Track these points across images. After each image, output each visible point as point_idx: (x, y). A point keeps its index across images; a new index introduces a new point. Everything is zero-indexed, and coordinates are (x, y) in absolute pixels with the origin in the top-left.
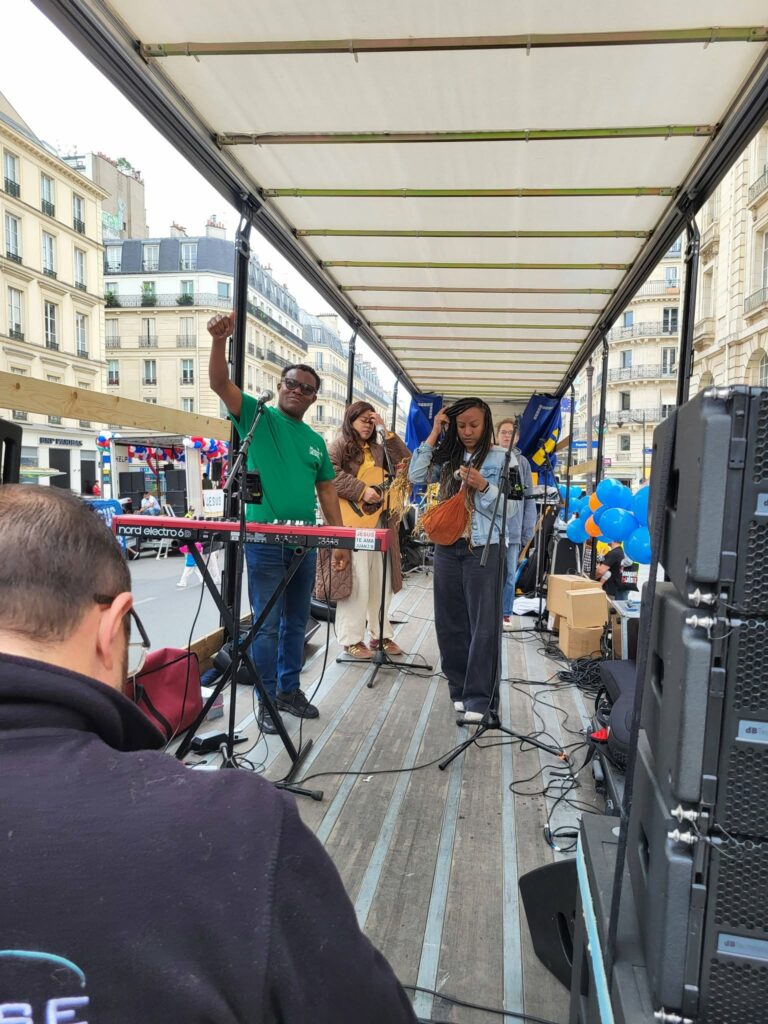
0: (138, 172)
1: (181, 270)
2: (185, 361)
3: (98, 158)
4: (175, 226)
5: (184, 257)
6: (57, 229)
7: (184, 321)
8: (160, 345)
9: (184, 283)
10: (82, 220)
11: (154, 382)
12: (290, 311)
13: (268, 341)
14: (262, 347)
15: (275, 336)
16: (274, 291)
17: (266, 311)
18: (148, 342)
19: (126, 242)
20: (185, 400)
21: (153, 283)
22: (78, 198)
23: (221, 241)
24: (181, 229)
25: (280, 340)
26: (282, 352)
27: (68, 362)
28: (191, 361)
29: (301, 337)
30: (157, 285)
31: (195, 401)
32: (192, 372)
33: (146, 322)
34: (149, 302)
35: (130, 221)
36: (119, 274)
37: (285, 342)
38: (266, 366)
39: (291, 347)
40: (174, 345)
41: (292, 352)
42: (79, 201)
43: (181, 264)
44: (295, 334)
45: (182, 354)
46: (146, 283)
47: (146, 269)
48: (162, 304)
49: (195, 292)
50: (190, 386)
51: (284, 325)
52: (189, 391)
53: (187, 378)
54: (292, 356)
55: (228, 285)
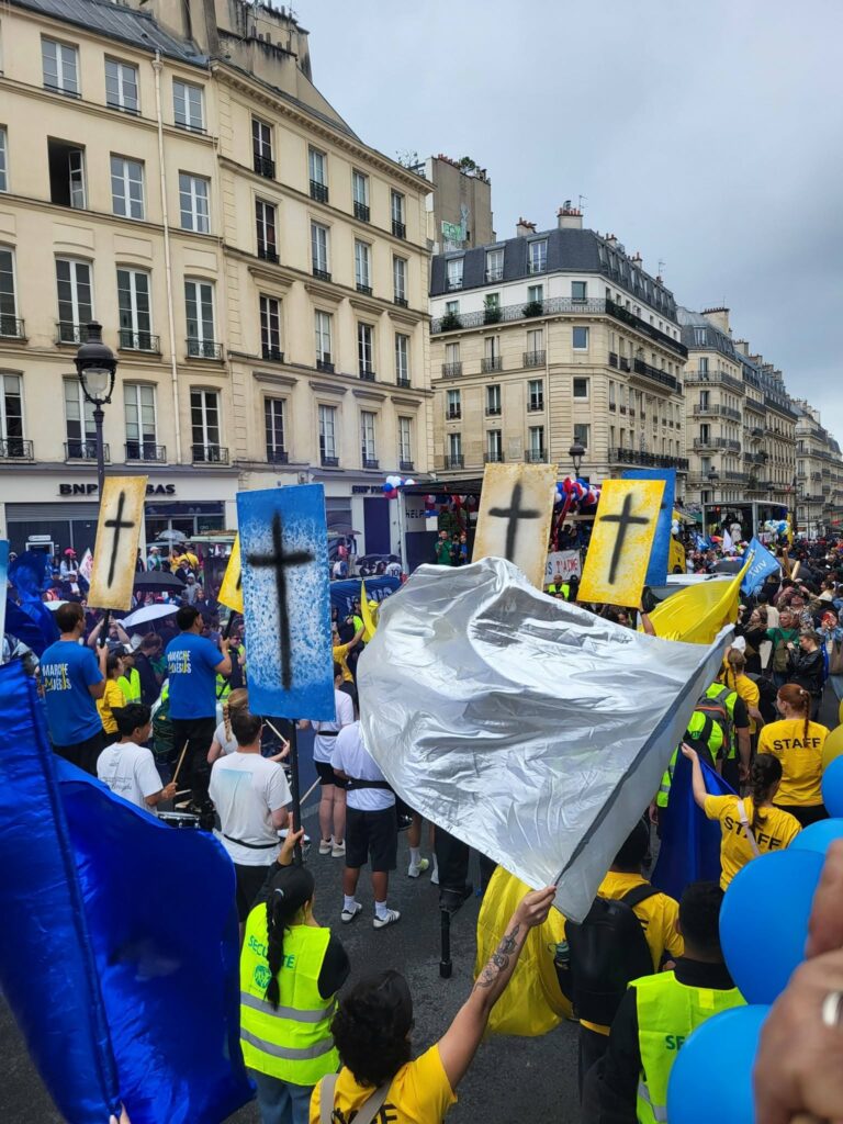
0: (484, 171)
1: (529, 276)
2: (532, 383)
3: (440, 161)
4: (522, 224)
5: (532, 258)
6: (371, 236)
7: (532, 335)
8: (504, 368)
9: (532, 289)
10: (403, 222)
11: (499, 412)
12: (666, 308)
13: (635, 349)
14: (628, 356)
15: (645, 342)
16: (645, 286)
17: (632, 311)
18: (492, 366)
19: (468, 253)
20: (534, 429)
21: (497, 295)
22: (397, 196)
23: (575, 230)
24: (531, 226)
25: (651, 345)
26: (655, 361)
27: (386, 393)
28: (540, 382)
29: (678, 340)
30: (501, 296)
31: (545, 429)
32: (541, 395)
33: (490, 341)
34: (493, 317)
35: (474, 230)
36: (460, 290)
37: (657, 348)
38: (633, 380)
39: (666, 353)
40: (521, 365)
41: (667, 360)
42: (399, 200)
43: (528, 267)
44: (671, 336)
45: (530, 374)
46: (489, 296)
47: (490, 280)
48: (507, 318)
49: (545, 298)
50: (539, 412)
51: (656, 326)
52: (537, 418)
53: (536, 403)
54: (667, 366)
55: (584, 284)
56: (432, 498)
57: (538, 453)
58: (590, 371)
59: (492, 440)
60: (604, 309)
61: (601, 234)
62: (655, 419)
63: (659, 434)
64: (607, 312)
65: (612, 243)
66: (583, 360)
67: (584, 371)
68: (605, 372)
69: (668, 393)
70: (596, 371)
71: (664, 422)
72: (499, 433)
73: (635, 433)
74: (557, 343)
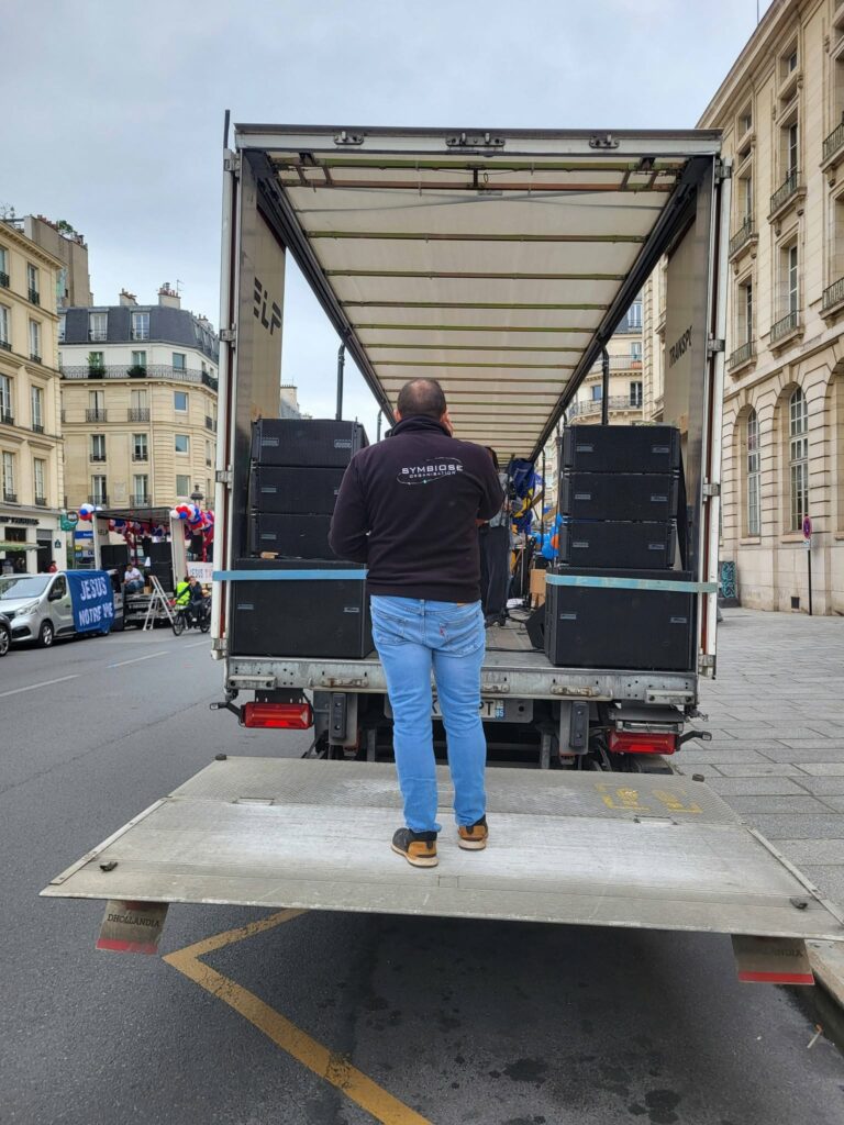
0: (81, 237)
1: (132, 341)
2: (137, 436)
3: (39, 222)
4: (124, 294)
5: (135, 327)
6: (11, 300)
7: (136, 394)
8: (110, 419)
9: (135, 353)
10: (36, 290)
11: (104, 458)
18: (95, 417)
19: (70, 311)
20: (138, 477)
21: (101, 354)
22: (32, 268)
23: (175, 310)
24: (131, 297)
27: (24, 437)
28: (144, 436)
30: (105, 356)
31: (149, 478)
32: (145, 448)
33: (94, 394)
34: (97, 373)
35: (72, 288)
36: (63, 344)
40: (125, 419)
42: (33, 271)
43: (132, 334)
45: (134, 428)
46: (94, 354)
47: (93, 339)
48: (112, 375)
49: (148, 363)
50: (143, 462)
52: (142, 467)
53: (140, 454)
55: (184, 356)
56: (113, 522)
57: (143, 498)
58: (189, 431)
59: (97, 484)
60: (200, 380)
61: (194, 314)
64: (203, 382)
65: (203, 322)
66: (184, 421)
67: (184, 430)
68: (203, 432)
70: (195, 431)
72: (104, 478)
74: (160, 403)
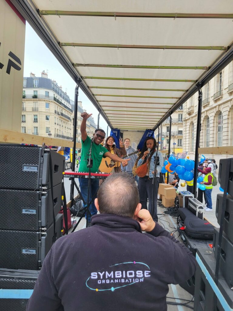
1: (33, 87)
2: (35, 115)
4: (31, 74)
5: (34, 83)
7: (34, 103)
8: (27, 110)
9: (34, 91)
11: (25, 122)
12: (68, 100)
13: (61, 109)
14: (59, 111)
15: (63, 108)
16: (62, 94)
17: (60, 100)
18: (23, 109)
20: (35, 127)
23: (46, 79)
24: (33, 75)
25: (64, 109)
26: (65, 113)
28: (37, 115)
29: (71, 108)
30: (26, 92)
31: (38, 128)
32: (37, 119)
37: (66, 110)
38: (60, 117)
39: (68, 111)
40: (31, 110)
41: (68, 113)
43: (33, 85)
44: (69, 107)
45: (34, 113)
48: (28, 97)
49: (38, 94)
50: (36, 123)
51: (66, 105)
52: (36, 125)
54: (68, 114)
55: (48, 92)
57: (36, 134)
58: (50, 114)
59: (23, 129)
60: (53, 99)
61: (52, 80)
62: (65, 127)
63: (67, 131)
65: (55, 83)
66: (48, 111)
67: (48, 114)
68: (53, 115)
69: (68, 121)
71: (67, 128)
72: (25, 128)
73: (61, 130)
74: (41, 106)
